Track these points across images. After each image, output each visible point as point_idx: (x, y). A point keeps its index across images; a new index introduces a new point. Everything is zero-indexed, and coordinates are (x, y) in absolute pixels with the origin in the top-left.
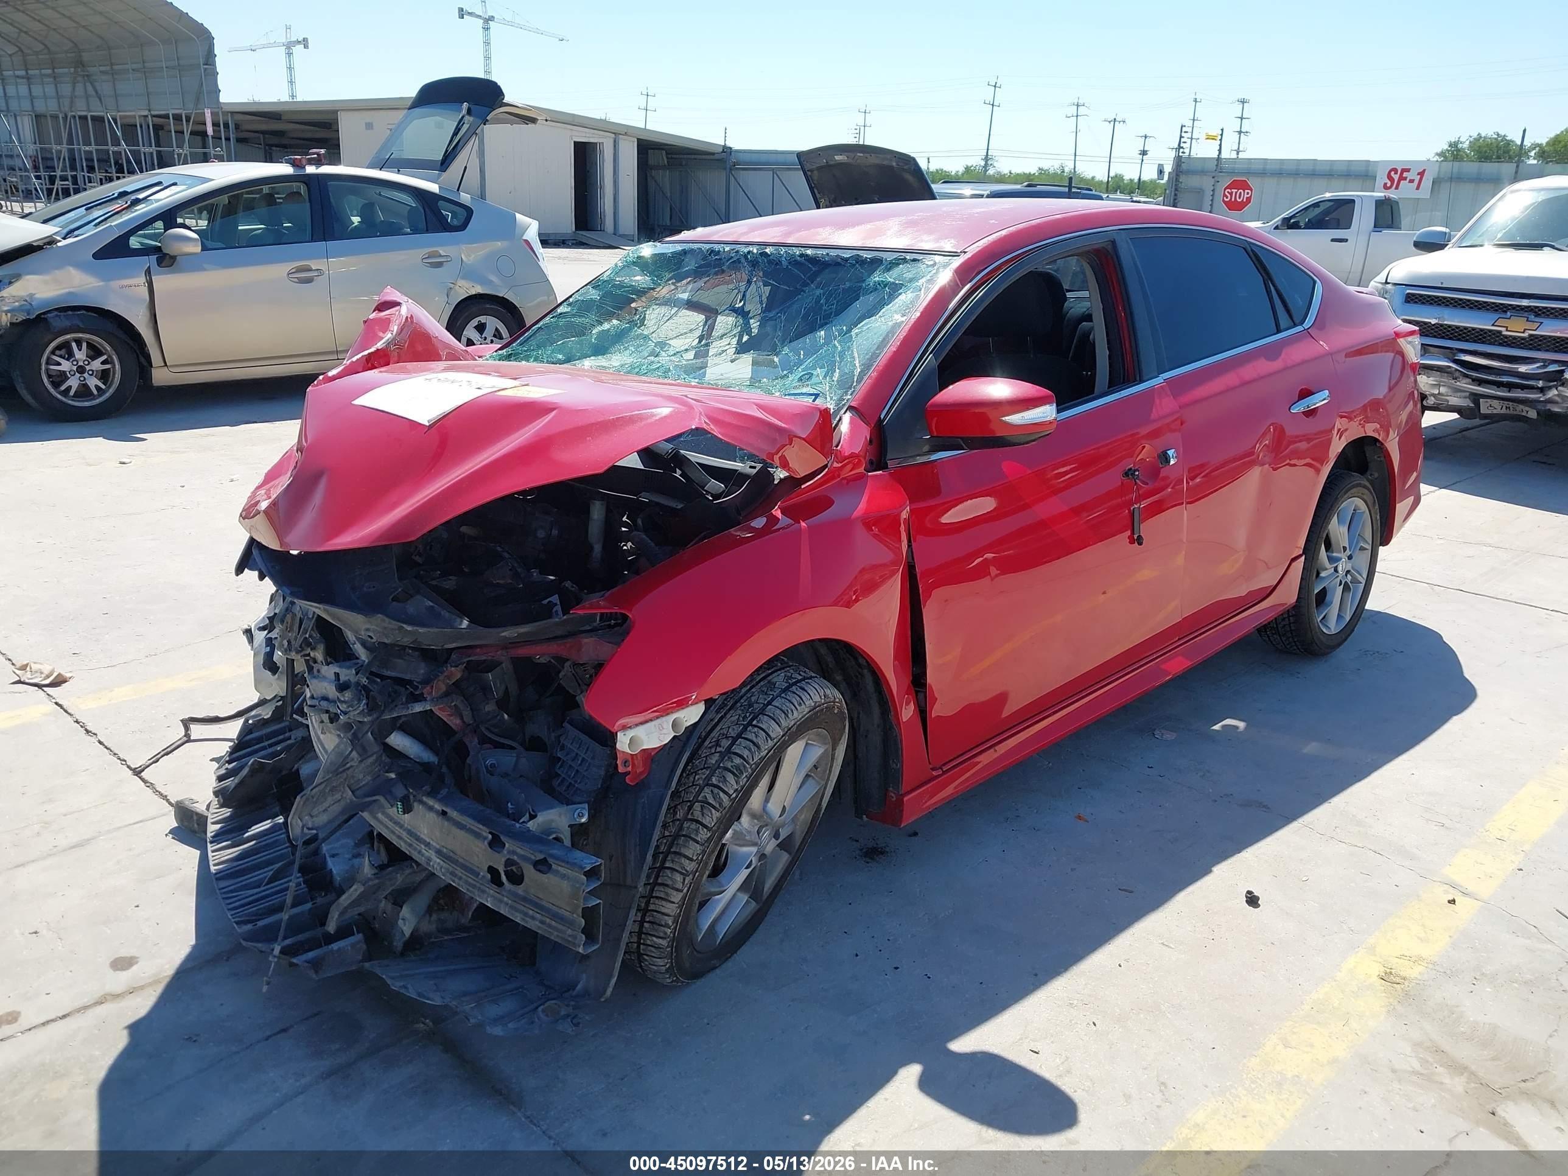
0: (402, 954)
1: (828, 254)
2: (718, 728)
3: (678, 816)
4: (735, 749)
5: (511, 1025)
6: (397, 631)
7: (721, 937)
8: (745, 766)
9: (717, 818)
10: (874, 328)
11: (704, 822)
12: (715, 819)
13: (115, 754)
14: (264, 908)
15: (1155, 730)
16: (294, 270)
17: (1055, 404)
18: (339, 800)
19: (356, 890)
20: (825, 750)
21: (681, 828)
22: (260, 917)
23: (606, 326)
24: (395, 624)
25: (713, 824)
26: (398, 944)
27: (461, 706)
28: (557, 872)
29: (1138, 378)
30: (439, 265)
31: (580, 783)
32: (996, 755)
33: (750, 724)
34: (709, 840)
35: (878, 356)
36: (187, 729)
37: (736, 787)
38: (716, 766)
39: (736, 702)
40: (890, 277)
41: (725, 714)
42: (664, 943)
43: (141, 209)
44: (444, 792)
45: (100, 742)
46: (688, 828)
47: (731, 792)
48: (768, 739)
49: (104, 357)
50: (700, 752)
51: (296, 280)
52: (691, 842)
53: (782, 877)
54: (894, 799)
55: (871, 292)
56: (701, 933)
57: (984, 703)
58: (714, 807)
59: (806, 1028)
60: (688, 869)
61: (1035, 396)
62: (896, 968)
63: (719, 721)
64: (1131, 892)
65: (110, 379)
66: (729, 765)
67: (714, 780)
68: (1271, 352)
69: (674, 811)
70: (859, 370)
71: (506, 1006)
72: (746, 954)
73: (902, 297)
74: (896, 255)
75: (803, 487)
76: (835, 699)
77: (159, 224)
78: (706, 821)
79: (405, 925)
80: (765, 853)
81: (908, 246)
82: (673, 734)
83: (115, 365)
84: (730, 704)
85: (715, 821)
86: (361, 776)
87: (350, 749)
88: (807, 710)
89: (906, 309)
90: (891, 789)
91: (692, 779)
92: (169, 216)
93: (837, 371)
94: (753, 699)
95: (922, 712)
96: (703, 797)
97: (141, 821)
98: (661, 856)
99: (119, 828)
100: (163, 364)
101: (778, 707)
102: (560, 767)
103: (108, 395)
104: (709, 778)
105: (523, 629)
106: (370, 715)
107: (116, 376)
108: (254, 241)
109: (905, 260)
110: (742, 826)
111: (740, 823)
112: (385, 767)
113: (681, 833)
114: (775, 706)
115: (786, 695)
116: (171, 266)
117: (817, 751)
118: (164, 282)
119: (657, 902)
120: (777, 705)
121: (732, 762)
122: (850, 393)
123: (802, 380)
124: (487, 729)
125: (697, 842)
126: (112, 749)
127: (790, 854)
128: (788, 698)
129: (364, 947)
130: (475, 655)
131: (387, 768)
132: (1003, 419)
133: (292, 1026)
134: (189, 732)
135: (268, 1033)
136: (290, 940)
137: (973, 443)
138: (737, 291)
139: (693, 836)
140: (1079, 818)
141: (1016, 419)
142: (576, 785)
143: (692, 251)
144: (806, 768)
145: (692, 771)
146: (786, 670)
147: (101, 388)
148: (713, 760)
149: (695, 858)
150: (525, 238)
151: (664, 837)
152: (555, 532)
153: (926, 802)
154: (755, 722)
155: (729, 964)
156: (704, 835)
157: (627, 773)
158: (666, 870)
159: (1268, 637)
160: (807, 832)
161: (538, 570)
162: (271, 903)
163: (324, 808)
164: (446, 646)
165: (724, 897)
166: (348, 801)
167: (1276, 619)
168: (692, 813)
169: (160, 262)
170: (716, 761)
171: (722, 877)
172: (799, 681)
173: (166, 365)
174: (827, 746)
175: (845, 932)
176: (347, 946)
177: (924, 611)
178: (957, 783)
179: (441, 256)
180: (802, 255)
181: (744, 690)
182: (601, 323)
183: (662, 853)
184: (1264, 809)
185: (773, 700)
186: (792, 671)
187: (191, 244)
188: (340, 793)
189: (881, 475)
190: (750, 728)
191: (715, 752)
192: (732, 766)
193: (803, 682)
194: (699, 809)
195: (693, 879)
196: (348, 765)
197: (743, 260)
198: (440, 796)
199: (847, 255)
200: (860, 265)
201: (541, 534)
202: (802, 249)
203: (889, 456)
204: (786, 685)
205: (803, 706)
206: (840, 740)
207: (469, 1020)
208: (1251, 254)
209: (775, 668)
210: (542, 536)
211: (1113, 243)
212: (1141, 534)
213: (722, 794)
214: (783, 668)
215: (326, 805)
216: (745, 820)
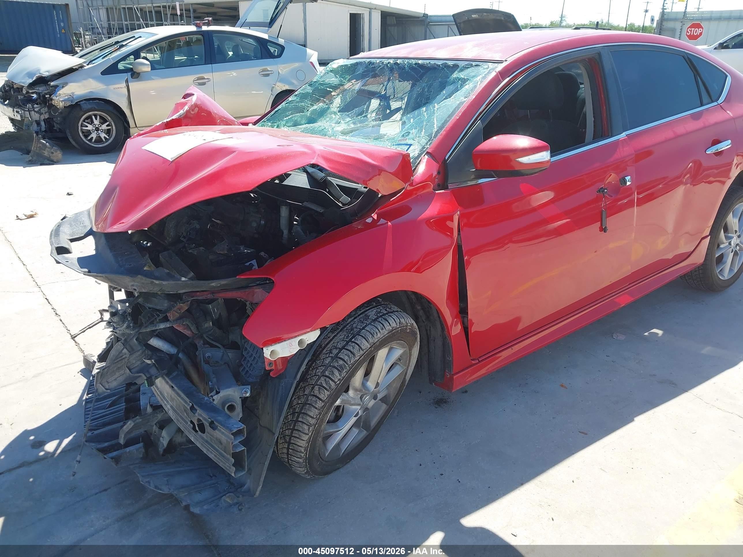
0: (163, 455)
1: (430, 63)
2: (332, 342)
3: (306, 393)
4: (341, 355)
5: (205, 507)
6: (150, 285)
7: (343, 452)
8: (345, 366)
9: (327, 394)
10: (448, 105)
11: (320, 397)
12: (326, 395)
13: (66, 327)
14: (101, 423)
15: (613, 333)
16: (196, 79)
17: (549, 151)
18: (123, 374)
19: (130, 424)
20: (404, 352)
21: (307, 400)
22: (99, 428)
23: (315, 107)
24: (149, 280)
25: (325, 399)
26: (161, 450)
27: (189, 324)
28: (220, 431)
29: (610, 135)
30: (268, 75)
31: (252, 371)
32: (513, 351)
33: (350, 340)
34: (323, 407)
35: (448, 121)
36: (102, 315)
37: (339, 377)
38: (329, 365)
39: (345, 327)
40: (462, 75)
41: (337, 334)
42: (301, 460)
43: (124, 50)
44: (175, 374)
45: (61, 320)
46: (311, 400)
47: (336, 380)
48: (360, 350)
49: (108, 123)
50: (320, 356)
51: (197, 84)
52: (312, 408)
53: (383, 416)
54: (449, 376)
55: (451, 84)
56: (327, 452)
57: (505, 324)
58: (326, 389)
59: (384, 509)
60: (311, 423)
61: (537, 146)
62: (442, 475)
63: (333, 338)
64: (586, 434)
65: (111, 133)
66: (336, 364)
67: (327, 373)
68: (696, 117)
69: (304, 389)
70: (436, 130)
71: (207, 494)
72: (361, 459)
73: (467, 87)
74: (467, 63)
75: (391, 200)
76: (407, 324)
77: (132, 57)
78: (321, 396)
79: (163, 440)
80: (368, 407)
81: (475, 57)
82: (299, 348)
83: (113, 127)
84: (340, 328)
85: (326, 397)
86: (134, 362)
87: (122, 348)
88: (386, 332)
89: (468, 94)
90: (447, 371)
91: (314, 372)
92: (136, 54)
93: (424, 130)
94: (354, 326)
95: (466, 329)
96: (320, 383)
97: (68, 365)
98: (296, 414)
99: (56, 368)
100: (135, 126)
101: (368, 331)
102: (244, 361)
103: (110, 141)
104: (324, 371)
105: (223, 282)
106: (133, 331)
107: (114, 132)
108: (181, 65)
109: (472, 66)
110: (349, 396)
111: (348, 394)
112: (148, 357)
113: (307, 403)
114: (366, 330)
115: (374, 323)
116: (138, 77)
117: (398, 352)
118: (134, 86)
119: (295, 439)
120: (368, 329)
121: (338, 363)
122: (428, 144)
123: (404, 136)
124: (207, 336)
125: (316, 408)
126: (65, 324)
127: (387, 405)
128: (375, 325)
129: (143, 450)
130: (196, 296)
131: (149, 357)
132: (517, 159)
133: (109, 488)
134: (103, 317)
135: (97, 491)
136: (108, 443)
137: (499, 174)
138: (382, 85)
139: (314, 405)
140: (562, 386)
141: (525, 160)
142: (250, 372)
143: (361, 63)
144: (391, 362)
145: (315, 367)
146: (378, 307)
147: (107, 138)
148: (327, 361)
149: (315, 417)
150: (310, 61)
151: (298, 404)
152: (263, 222)
153: (468, 378)
154: (353, 340)
155: (348, 465)
156: (320, 404)
157: (271, 370)
158: (299, 422)
159: (686, 280)
160: (397, 394)
161: (243, 246)
162: (104, 420)
163: (115, 378)
164: (179, 292)
165: (342, 432)
166: (128, 375)
167: (691, 271)
168: (314, 391)
169: (132, 76)
170: (329, 362)
171: (339, 423)
172: (384, 315)
173: (136, 127)
174: (405, 349)
175: (416, 450)
176: (134, 449)
177: (467, 272)
178: (489, 366)
179: (268, 71)
180: (416, 64)
181: (350, 320)
182: (312, 105)
183: (297, 413)
184: (673, 386)
185: (366, 326)
186: (381, 308)
187: (146, 66)
188: (123, 371)
189: (443, 193)
190: (350, 343)
191: (329, 357)
192: (337, 366)
193: (387, 315)
194: (318, 389)
195: (314, 428)
196: (124, 357)
197: (386, 67)
198: (171, 377)
199: (440, 63)
200: (447, 68)
201: (254, 225)
202: (416, 60)
203: (449, 181)
204: (375, 317)
205: (384, 330)
206: (414, 345)
207: (182, 503)
208: (687, 60)
209: (372, 306)
210: (255, 226)
211: (599, 54)
212: (607, 226)
213: (330, 381)
214: (376, 307)
215: (116, 376)
216: (351, 393)
